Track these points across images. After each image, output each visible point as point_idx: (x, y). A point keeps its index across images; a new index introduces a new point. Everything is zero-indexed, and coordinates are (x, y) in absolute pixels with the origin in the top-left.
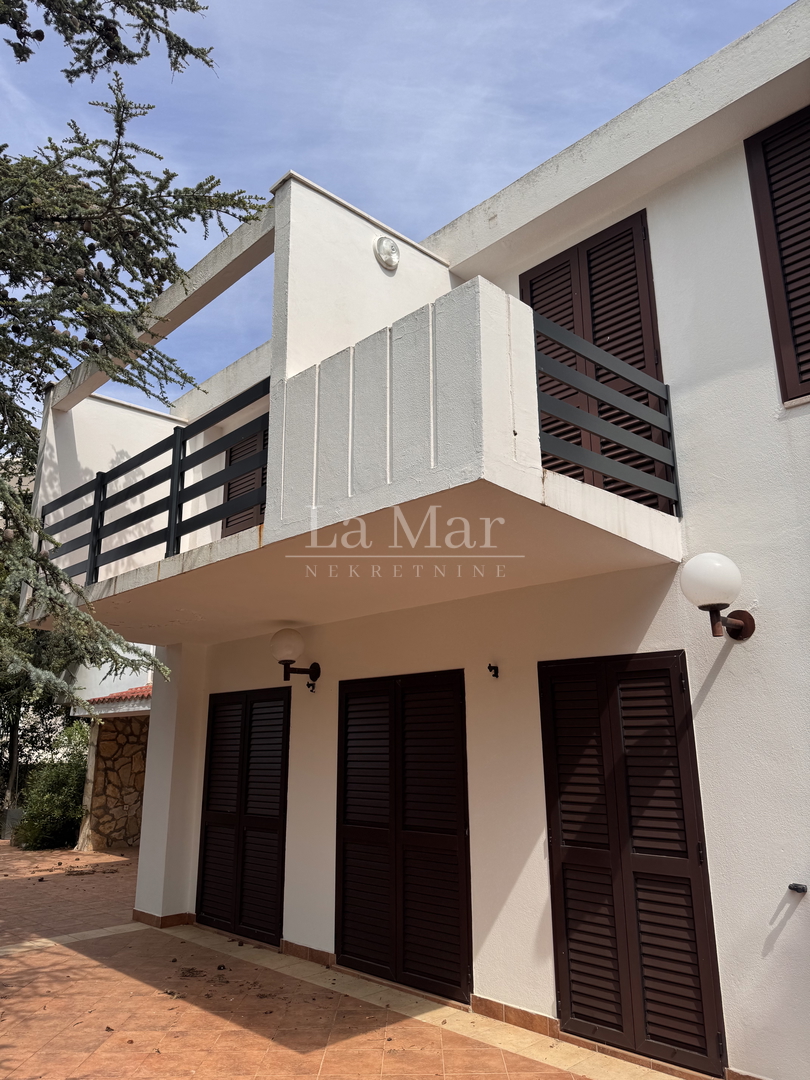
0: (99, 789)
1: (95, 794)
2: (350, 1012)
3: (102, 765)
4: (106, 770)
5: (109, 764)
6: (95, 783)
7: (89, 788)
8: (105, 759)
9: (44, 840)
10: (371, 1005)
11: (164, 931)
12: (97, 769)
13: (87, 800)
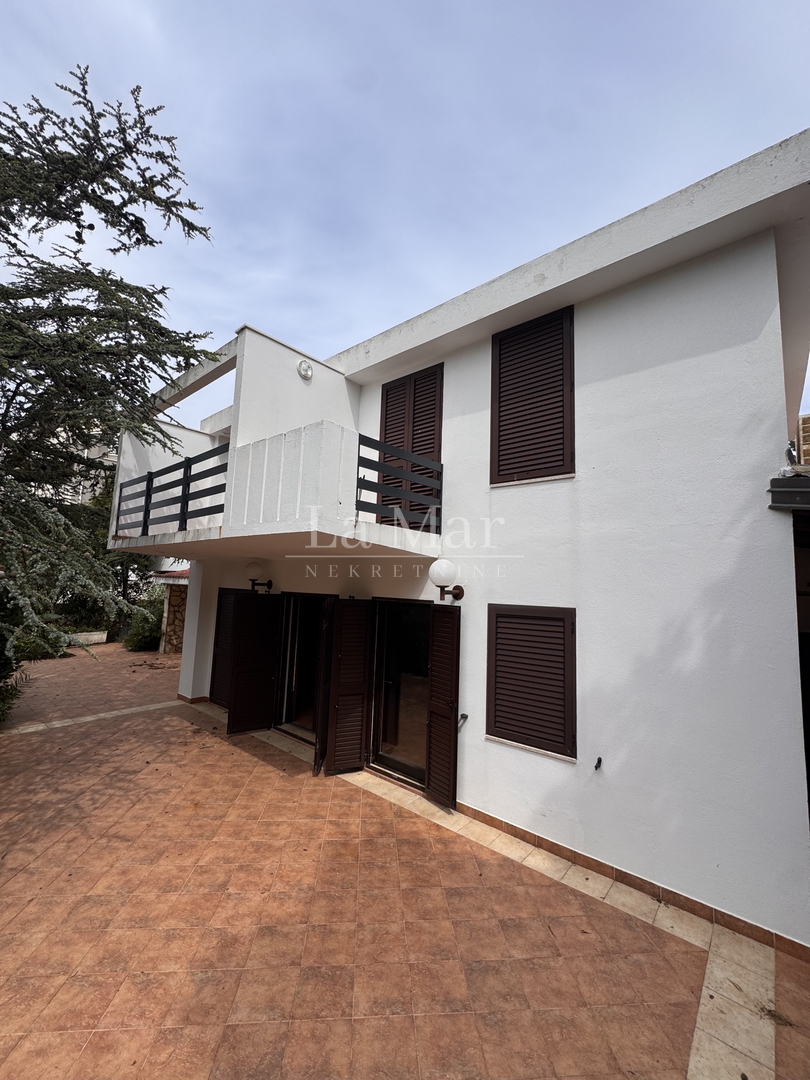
0: (170, 622)
1: (168, 624)
2: (270, 755)
3: (172, 609)
4: (174, 612)
5: (176, 608)
6: (168, 618)
7: (165, 620)
8: (174, 606)
9: (140, 647)
10: (282, 751)
11: (193, 706)
12: (169, 611)
13: (164, 627)
